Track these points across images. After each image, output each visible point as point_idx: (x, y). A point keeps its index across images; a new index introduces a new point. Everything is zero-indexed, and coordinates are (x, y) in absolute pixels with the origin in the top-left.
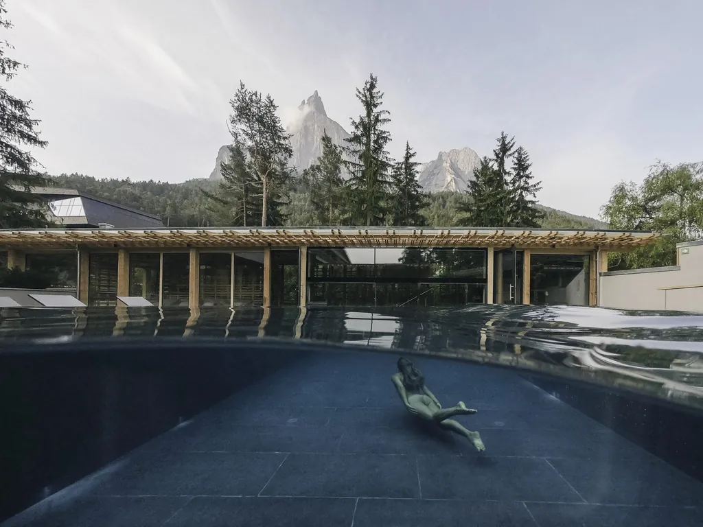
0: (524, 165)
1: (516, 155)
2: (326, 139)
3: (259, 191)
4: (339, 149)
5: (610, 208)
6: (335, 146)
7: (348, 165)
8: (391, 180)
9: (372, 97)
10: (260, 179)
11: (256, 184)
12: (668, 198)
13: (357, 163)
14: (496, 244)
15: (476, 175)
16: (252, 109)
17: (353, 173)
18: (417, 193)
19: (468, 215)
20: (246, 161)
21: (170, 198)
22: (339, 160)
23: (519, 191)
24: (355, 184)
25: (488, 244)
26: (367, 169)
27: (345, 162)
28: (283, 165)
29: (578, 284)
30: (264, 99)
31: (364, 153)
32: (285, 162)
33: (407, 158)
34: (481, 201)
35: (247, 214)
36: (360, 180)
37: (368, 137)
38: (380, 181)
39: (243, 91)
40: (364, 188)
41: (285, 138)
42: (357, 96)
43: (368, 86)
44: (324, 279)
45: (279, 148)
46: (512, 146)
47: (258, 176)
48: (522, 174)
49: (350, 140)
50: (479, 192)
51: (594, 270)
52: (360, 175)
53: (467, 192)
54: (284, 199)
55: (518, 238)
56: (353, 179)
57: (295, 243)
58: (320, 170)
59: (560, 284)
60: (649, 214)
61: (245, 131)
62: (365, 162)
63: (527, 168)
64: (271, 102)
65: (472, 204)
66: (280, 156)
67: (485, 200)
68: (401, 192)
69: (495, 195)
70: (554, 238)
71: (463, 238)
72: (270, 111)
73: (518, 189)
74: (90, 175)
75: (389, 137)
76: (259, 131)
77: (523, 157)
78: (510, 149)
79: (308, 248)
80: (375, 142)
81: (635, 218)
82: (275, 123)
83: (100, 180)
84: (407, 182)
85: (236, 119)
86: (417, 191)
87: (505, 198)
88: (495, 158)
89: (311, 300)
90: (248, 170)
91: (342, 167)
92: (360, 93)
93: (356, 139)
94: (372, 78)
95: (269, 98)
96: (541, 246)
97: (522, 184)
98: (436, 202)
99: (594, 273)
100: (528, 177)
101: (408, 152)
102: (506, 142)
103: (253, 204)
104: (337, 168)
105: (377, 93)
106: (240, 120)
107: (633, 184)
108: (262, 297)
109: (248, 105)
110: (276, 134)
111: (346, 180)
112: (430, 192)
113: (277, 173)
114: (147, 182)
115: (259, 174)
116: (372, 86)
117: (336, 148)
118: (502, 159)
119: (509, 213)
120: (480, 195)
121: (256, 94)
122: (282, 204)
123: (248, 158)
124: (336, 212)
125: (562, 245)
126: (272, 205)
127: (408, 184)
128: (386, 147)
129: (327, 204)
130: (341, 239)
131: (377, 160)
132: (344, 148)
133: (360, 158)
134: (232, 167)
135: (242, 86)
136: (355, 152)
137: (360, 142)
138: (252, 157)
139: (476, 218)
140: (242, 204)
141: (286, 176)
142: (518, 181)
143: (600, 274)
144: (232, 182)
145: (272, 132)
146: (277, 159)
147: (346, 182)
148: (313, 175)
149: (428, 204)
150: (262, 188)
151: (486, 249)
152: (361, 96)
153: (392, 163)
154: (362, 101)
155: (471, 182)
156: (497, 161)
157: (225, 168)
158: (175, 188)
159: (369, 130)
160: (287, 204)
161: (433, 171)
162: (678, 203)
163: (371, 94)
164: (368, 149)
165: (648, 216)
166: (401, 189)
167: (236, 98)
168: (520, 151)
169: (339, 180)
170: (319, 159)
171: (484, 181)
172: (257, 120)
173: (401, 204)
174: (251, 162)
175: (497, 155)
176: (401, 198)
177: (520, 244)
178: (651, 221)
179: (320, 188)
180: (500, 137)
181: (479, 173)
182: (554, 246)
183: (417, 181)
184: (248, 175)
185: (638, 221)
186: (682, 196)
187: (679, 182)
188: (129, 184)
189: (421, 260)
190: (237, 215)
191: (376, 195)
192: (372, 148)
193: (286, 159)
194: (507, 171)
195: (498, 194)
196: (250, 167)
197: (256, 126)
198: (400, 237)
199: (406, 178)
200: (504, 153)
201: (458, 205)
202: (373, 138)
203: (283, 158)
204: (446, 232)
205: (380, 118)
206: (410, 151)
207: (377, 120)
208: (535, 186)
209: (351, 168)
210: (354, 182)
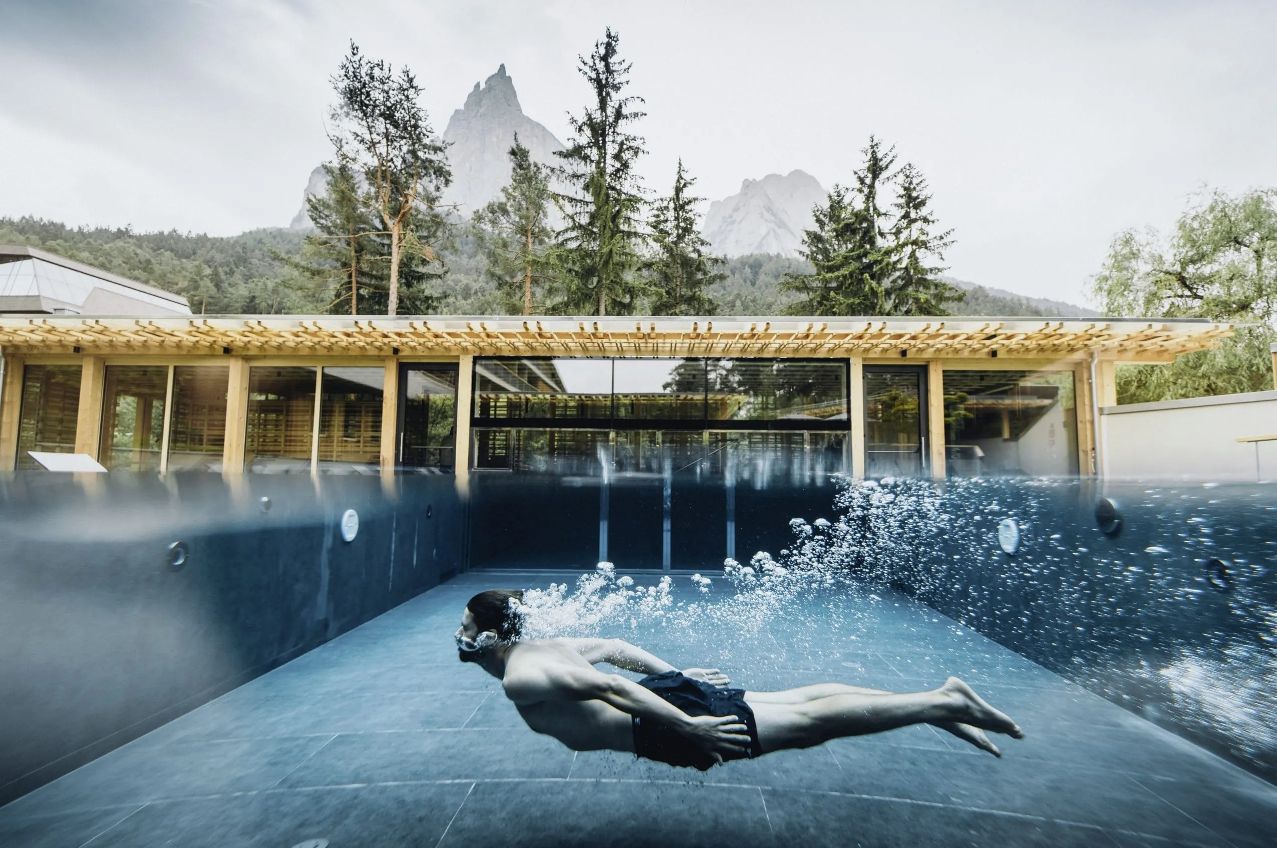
0: (917, 197)
1: (901, 178)
2: (519, 154)
3: (384, 251)
4: (545, 172)
5: (1106, 279)
6: (536, 165)
7: (561, 201)
8: (649, 230)
9: (608, 70)
10: (385, 227)
11: (378, 236)
12: (1229, 257)
13: (579, 197)
14: (867, 350)
15: (818, 220)
16: (371, 93)
17: (572, 218)
18: (700, 255)
19: (804, 297)
20: (359, 192)
21: (208, 263)
22: (542, 193)
23: (908, 250)
24: (577, 238)
25: (849, 351)
26: (599, 208)
27: (555, 196)
28: (431, 201)
29: (1052, 433)
30: (397, 77)
31: (592, 178)
32: (438, 194)
33: (678, 190)
34: (831, 269)
35: (358, 294)
36: (586, 231)
37: (602, 148)
38: (623, 232)
39: (357, 58)
40: (594, 245)
41: (436, 149)
42: (580, 70)
43: (602, 51)
44: (509, 422)
45: (425, 168)
46: (891, 161)
47: (382, 222)
48: (913, 215)
49: (567, 155)
50: (825, 252)
51: (1087, 402)
52: (584, 220)
53: (801, 252)
54: (434, 268)
55: (914, 338)
56: (573, 229)
57: (448, 349)
58: (505, 212)
59: (1006, 434)
60: (1190, 289)
61: (357, 135)
62: (597, 195)
63: (923, 203)
64: (411, 80)
65: (811, 276)
66: (425, 184)
67: (837, 268)
68: (666, 255)
69: (859, 257)
70: (994, 336)
71: (796, 338)
72: (407, 97)
73: (905, 245)
74: (57, 220)
75: (642, 147)
76: (387, 135)
77: (915, 181)
78: (887, 167)
79: (475, 360)
80: (617, 157)
81: (1160, 299)
82: (417, 121)
83: (76, 229)
84: (678, 236)
85: (339, 111)
86: (698, 251)
87: (882, 261)
88: (858, 185)
89: (479, 466)
90: (363, 210)
91: (550, 206)
92: (585, 64)
93: (577, 152)
94: (609, 36)
95: (406, 73)
96: (966, 354)
97: (915, 235)
98: (737, 276)
99: (1087, 408)
100: (926, 220)
101: (681, 177)
102: (879, 156)
103: (372, 276)
104: (539, 208)
105: (620, 63)
106: (347, 114)
107: (1152, 231)
108: (379, 457)
109: (364, 86)
110: (419, 139)
111: (557, 230)
112: (725, 256)
113: (420, 217)
114: (166, 233)
115: (386, 218)
116: (610, 49)
117: (538, 169)
118: (872, 187)
119: (888, 293)
120: (827, 257)
121: (380, 66)
122: (430, 276)
123: (364, 188)
124: (539, 292)
125: (1010, 351)
126: (409, 276)
127: (680, 237)
128: (637, 166)
129: (519, 277)
130: (544, 341)
131: (619, 192)
132: (553, 170)
133: (586, 188)
134: (331, 202)
135: (355, 50)
136: (576, 176)
137: (586, 158)
138: (370, 184)
139: (820, 303)
140: (350, 276)
141: (437, 222)
142: (906, 228)
143: (1101, 410)
144: (330, 233)
145: (411, 137)
146: (420, 189)
147: (559, 234)
148: (494, 222)
149: (722, 277)
150: (390, 246)
151: (847, 361)
152: (586, 69)
153: (648, 197)
154: (591, 79)
155: (808, 233)
156: (860, 191)
157: (316, 208)
158: (219, 244)
159: (604, 135)
160: (440, 277)
161: (731, 216)
162: (1252, 268)
163: (607, 66)
164: (602, 172)
165: (1187, 293)
166: (668, 249)
167: (343, 72)
168: (907, 171)
169: (543, 230)
170: (505, 190)
171: (835, 230)
172: (382, 115)
173: (666, 277)
174: (368, 194)
175: (862, 181)
176: (667, 265)
177: (921, 350)
178: (1197, 303)
179: (505, 245)
180: (867, 145)
181: (825, 215)
182: (994, 354)
183: (699, 233)
184: (362, 219)
185: (1166, 304)
186: (1259, 254)
187: (1249, 225)
188: (131, 237)
189: (708, 387)
190: (338, 295)
191: (616, 258)
192: (609, 170)
193: (438, 189)
194: (883, 211)
195: (866, 254)
196: (366, 204)
197: (381, 125)
198: (664, 336)
199: (677, 227)
200: (875, 177)
201: (782, 279)
202: (611, 149)
203: (431, 188)
204: (760, 328)
205: (625, 111)
206: (683, 174)
207: (619, 115)
208: (941, 238)
209: (569, 209)
210: (574, 234)
